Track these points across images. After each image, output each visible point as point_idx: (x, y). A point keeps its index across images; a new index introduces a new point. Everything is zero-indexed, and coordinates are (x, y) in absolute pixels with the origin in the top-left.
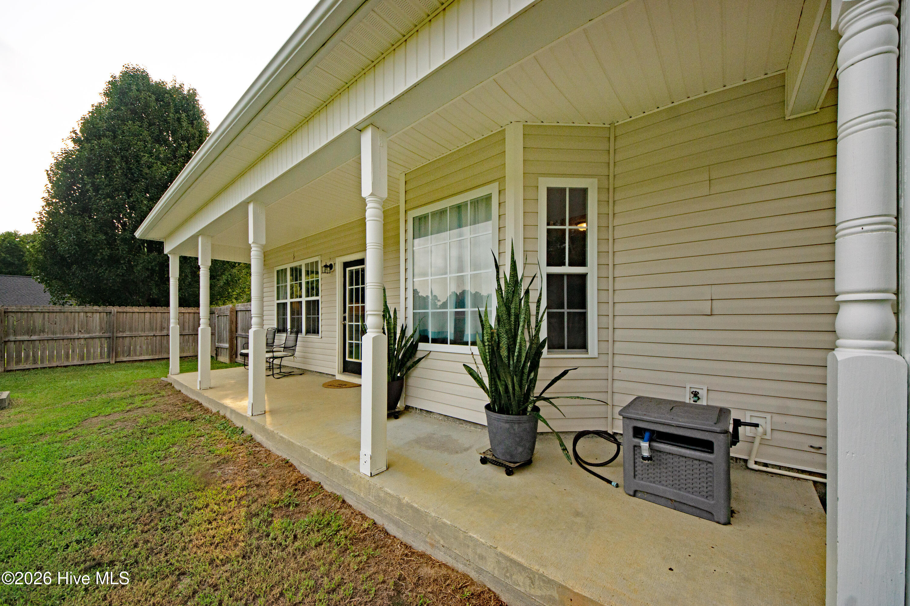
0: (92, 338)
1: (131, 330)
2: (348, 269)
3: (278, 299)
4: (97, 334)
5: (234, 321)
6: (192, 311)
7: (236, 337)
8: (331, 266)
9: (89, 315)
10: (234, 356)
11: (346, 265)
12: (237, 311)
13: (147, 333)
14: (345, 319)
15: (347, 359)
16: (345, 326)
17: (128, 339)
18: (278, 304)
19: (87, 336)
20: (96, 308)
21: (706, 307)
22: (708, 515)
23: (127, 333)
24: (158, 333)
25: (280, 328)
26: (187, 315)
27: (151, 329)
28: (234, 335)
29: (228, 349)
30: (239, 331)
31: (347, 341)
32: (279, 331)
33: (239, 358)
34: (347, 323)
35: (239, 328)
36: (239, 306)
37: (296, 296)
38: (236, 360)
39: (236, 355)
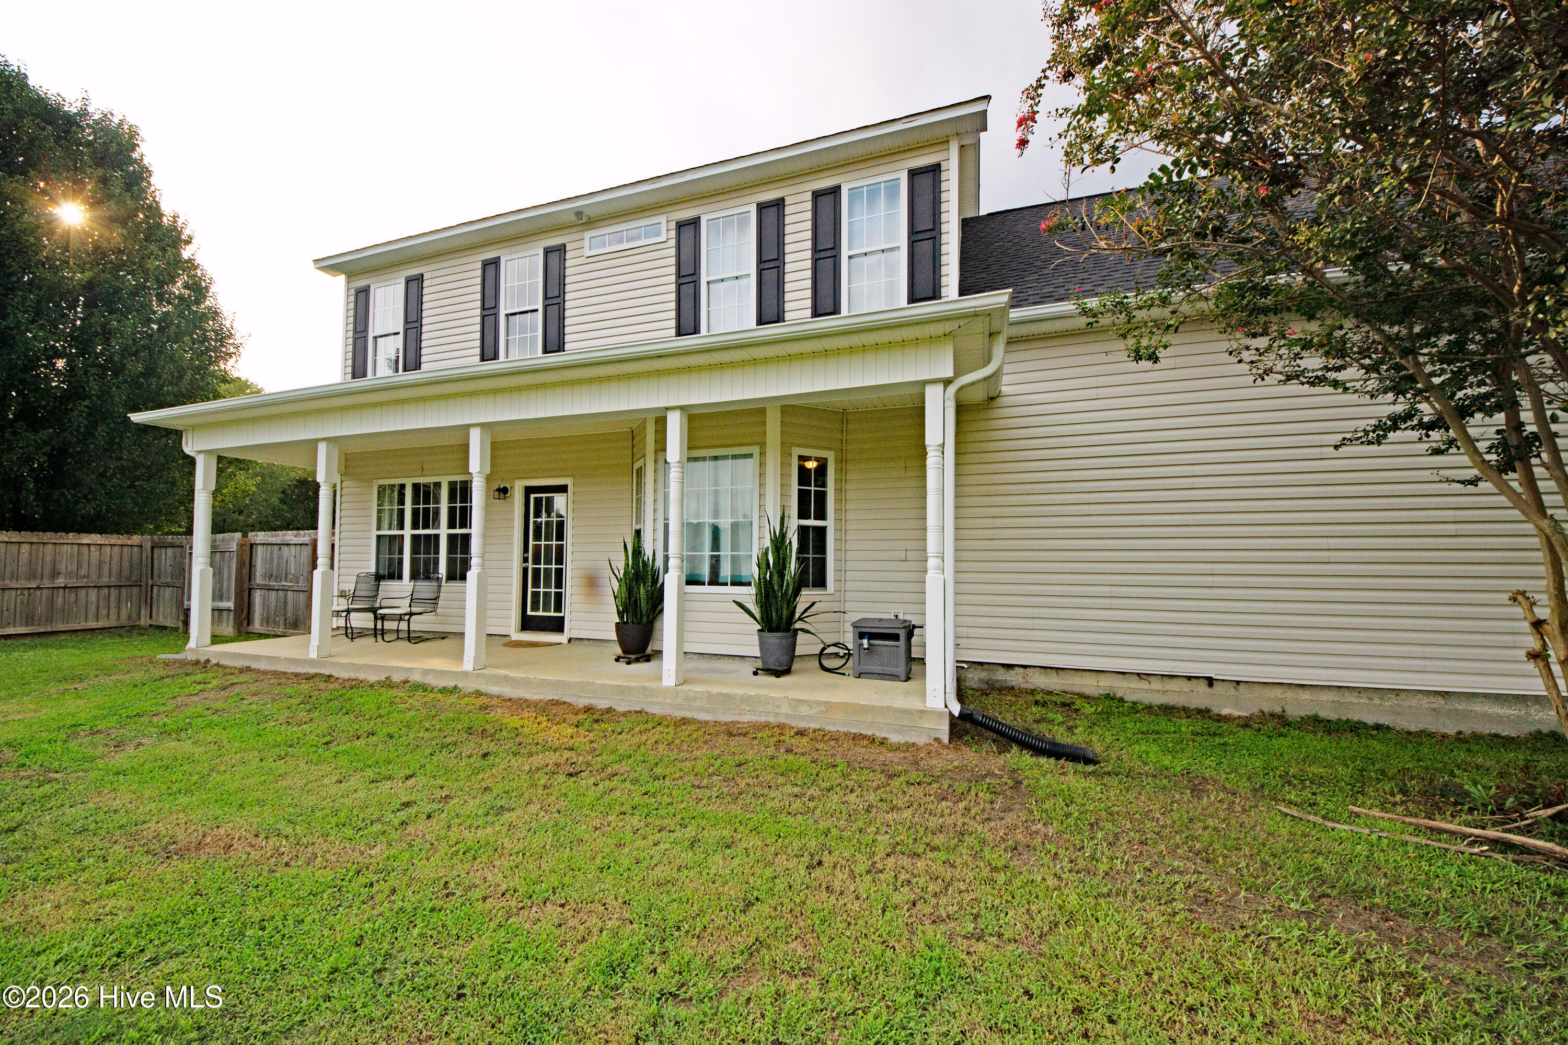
2: (532, 496)
3: (379, 529)
5: (247, 563)
6: (120, 542)
7: (250, 590)
8: (504, 491)
10: (245, 623)
11: (529, 490)
12: (252, 545)
13: (23, 583)
14: (526, 560)
15: (529, 613)
16: (525, 571)
18: (379, 537)
21: (902, 555)
22: (893, 677)
24: (47, 583)
25: (381, 572)
28: (246, 586)
29: (229, 610)
30: (259, 579)
31: (530, 590)
32: (379, 577)
33: (257, 626)
34: (531, 566)
35: (258, 574)
36: (260, 537)
37: (426, 526)
38: (250, 629)
39: (249, 621)
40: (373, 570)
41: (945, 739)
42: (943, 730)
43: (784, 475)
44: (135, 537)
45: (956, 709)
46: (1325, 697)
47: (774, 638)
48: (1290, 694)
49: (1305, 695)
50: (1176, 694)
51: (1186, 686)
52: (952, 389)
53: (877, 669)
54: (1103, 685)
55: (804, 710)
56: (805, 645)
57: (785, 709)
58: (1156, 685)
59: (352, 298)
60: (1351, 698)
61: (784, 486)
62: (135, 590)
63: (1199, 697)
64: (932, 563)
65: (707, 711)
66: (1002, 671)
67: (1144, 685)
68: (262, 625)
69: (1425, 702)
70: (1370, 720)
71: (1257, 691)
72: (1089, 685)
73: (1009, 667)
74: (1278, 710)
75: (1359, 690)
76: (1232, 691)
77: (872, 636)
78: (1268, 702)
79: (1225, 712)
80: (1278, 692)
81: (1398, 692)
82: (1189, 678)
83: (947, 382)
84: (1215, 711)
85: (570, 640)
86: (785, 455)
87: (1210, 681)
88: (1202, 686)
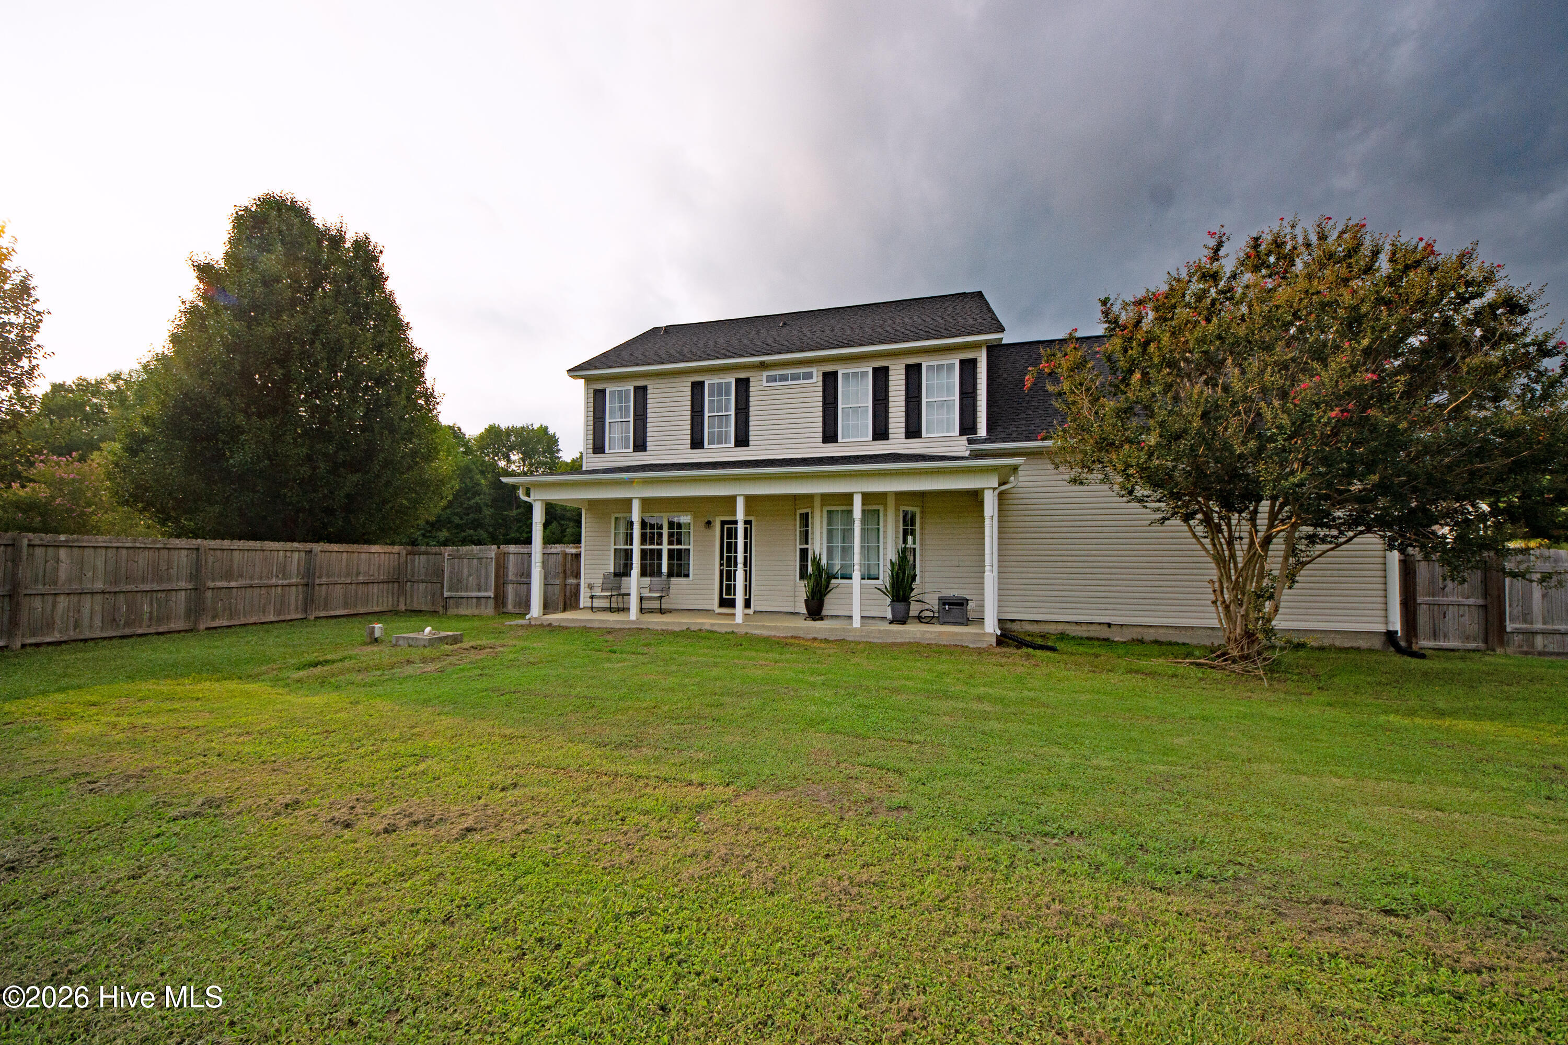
0: (290, 585)
1: (328, 576)
2: (726, 526)
3: (616, 544)
4: (294, 581)
5: (503, 564)
6: (389, 551)
7: (505, 584)
8: (709, 523)
9: (288, 554)
10: (501, 606)
11: (723, 523)
12: (505, 554)
13: (343, 580)
14: (722, 565)
15: (724, 596)
16: (722, 571)
17: (324, 587)
18: (616, 550)
19: (286, 582)
20: (296, 545)
22: (961, 624)
23: (324, 580)
24: (355, 580)
25: (617, 572)
26: (383, 555)
27: (348, 575)
28: (502, 581)
29: (489, 598)
30: (511, 576)
31: (725, 583)
32: (616, 575)
33: (510, 607)
34: (725, 568)
35: (510, 573)
36: (512, 548)
37: (652, 543)
38: (505, 610)
39: (504, 604)
40: (612, 570)
41: (994, 645)
42: (993, 640)
43: (897, 521)
44: (396, 547)
45: (999, 633)
46: (1161, 631)
47: (900, 606)
48: (1145, 630)
49: (1152, 631)
50: (1094, 632)
51: (1098, 628)
52: (997, 492)
53: (952, 620)
54: (1060, 627)
55: (928, 636)
56: (914, 609)
57: (918, 636)
58: (1084, 628)
59: (592, 395)
60: (1171, 631)
61: (897, 527)
62: (396, 585)
63: (1104, 633)
64: (987, 568)
65: (878, 638)
66: (1009, 623)
67: (1078, 628)
68: (514, 607)
69: (1204, 632)
70: (1180, 641)
71: (1131, 629)
72: (1052, 628)
73: (1013, 621)
74: (1140, 638)
75: (1176, 627)
76: (1119, 630)
77: (950, 604)
78: (1135, 634)
79: (1116, 639)
80: (1139, 629)
81: (1192, 628)
82: (1100, 624)
83: (994, 489)
84: (1112, 639)
85: (754, 612)
86: (897, 510)
87: (1109, 625)
88: (1106, 628)
